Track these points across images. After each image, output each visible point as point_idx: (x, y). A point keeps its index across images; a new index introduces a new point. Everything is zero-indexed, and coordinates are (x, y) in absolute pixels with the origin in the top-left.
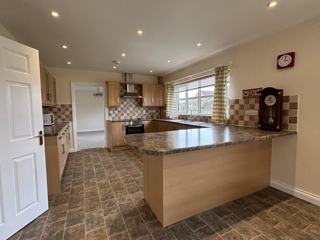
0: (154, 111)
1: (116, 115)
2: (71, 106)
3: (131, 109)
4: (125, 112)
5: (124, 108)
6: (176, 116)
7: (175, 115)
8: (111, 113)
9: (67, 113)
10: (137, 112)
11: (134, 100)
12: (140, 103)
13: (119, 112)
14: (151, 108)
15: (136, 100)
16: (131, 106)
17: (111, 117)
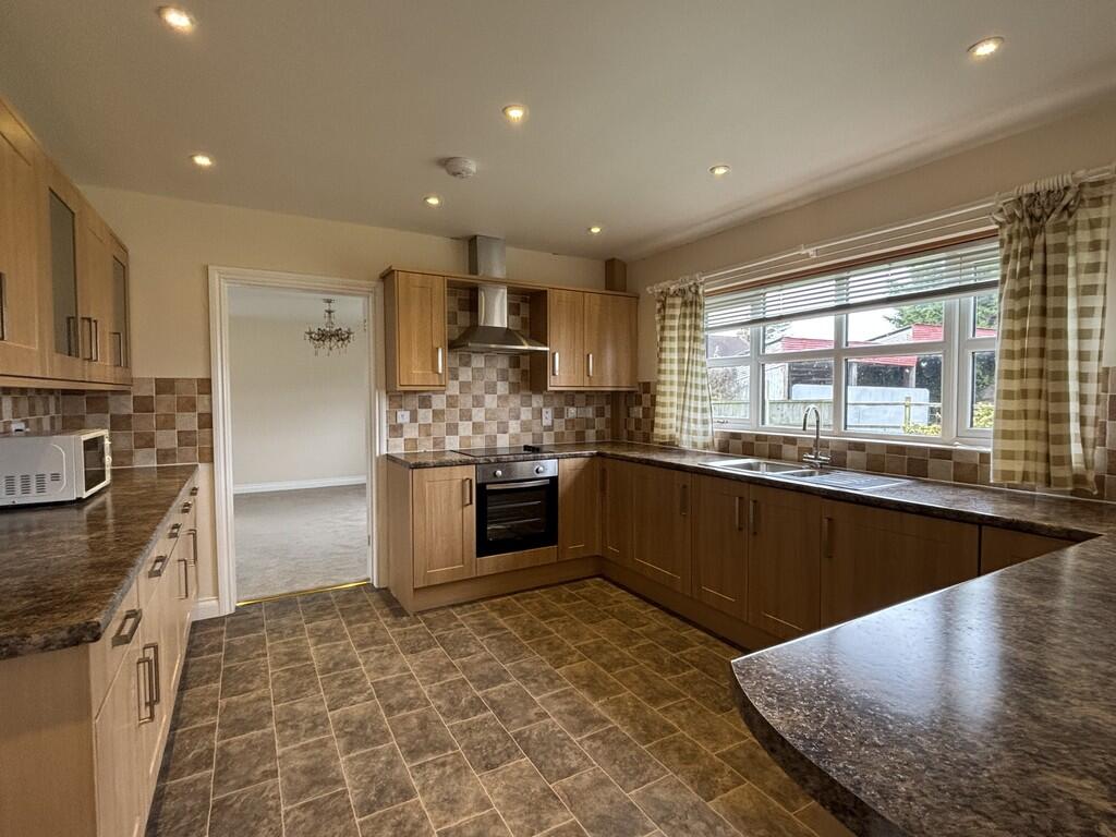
0: (590, 412)
1: (426, 430)
2: (206, 386)
3: (491, 401)
4: (466, 415)
5: (462, 399)
6: (708, 439)
7: (705, 434)
8: (399, 421)
9: (188, 421)
10: (518, 418)
11: (503, 363)
12: (531, 375)
13: (437, 414)
14: (577, 396)
15: (516, 359)
16: (491, 389)
17: (400, 441)
